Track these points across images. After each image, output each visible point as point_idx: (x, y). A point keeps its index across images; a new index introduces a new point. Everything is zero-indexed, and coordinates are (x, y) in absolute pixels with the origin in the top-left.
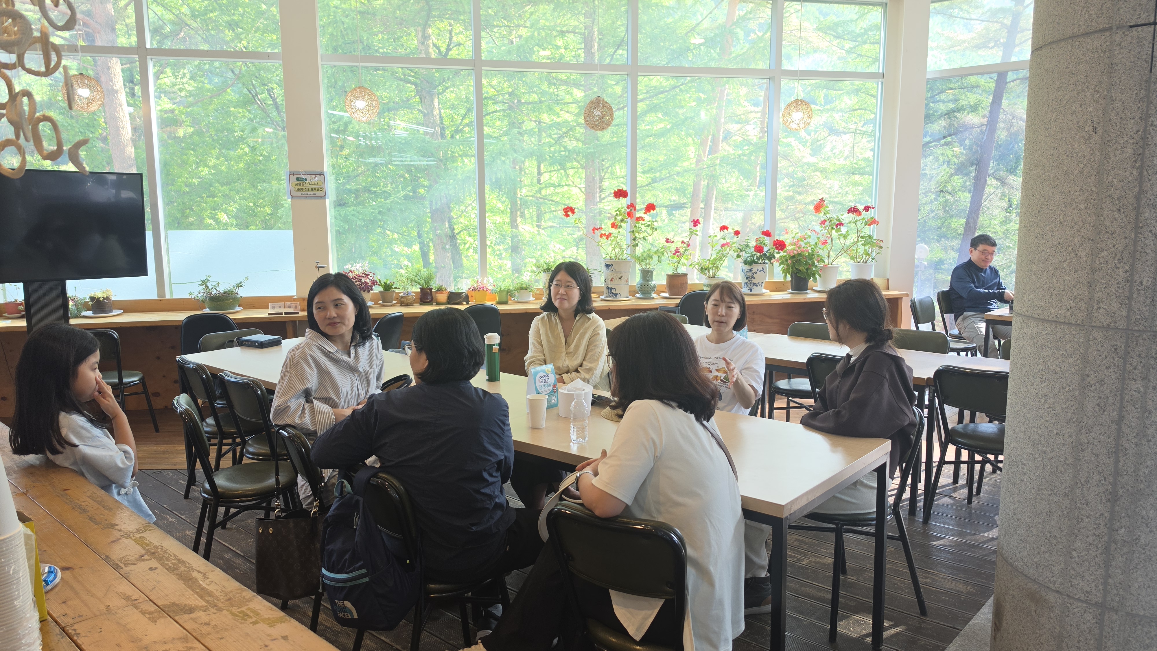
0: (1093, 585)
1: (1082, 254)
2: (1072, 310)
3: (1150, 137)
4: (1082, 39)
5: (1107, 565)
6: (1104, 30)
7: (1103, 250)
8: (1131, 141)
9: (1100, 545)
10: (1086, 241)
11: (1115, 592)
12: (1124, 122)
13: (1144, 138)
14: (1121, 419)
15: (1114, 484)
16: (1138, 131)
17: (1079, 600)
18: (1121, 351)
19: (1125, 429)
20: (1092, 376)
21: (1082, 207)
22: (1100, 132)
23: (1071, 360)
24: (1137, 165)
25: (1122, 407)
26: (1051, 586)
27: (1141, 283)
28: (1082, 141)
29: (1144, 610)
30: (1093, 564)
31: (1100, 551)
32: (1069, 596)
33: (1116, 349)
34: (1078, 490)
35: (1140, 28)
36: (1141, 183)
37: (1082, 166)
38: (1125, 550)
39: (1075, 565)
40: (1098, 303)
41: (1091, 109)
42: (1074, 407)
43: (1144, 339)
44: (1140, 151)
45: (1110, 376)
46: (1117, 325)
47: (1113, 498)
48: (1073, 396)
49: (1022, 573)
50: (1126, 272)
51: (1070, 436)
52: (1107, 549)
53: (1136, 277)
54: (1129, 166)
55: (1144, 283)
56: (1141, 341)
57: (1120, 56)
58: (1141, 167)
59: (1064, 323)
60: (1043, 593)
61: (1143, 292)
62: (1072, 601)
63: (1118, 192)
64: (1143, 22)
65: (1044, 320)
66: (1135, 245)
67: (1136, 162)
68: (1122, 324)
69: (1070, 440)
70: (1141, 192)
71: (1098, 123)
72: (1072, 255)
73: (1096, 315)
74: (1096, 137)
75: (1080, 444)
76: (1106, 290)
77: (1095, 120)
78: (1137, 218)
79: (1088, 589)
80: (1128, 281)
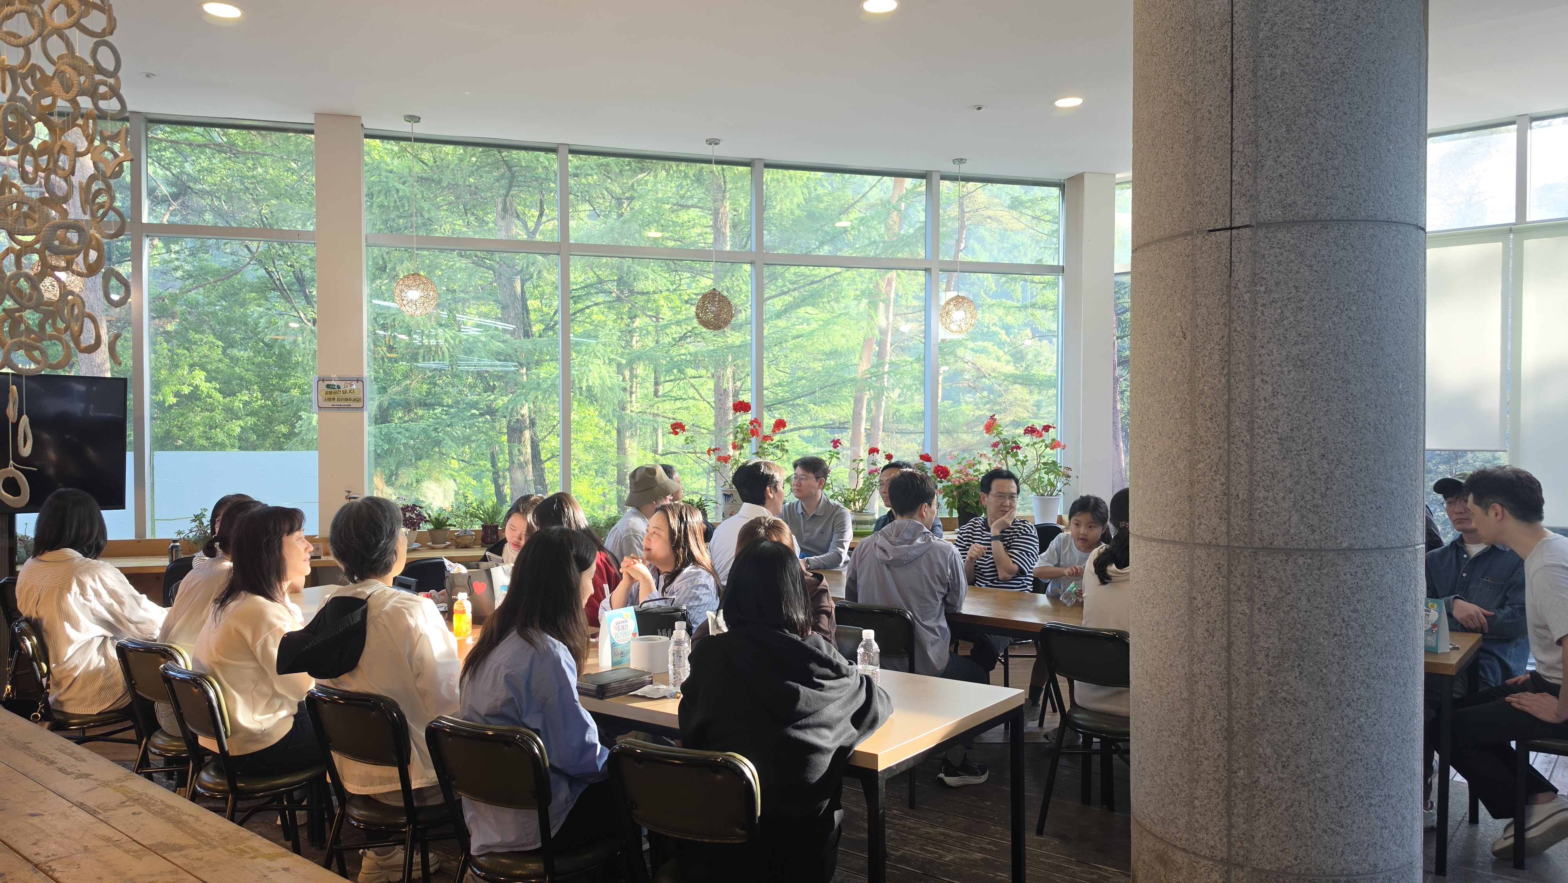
0: (1217, 837)
1: (1181, 466)
2: (1176, 527)
3: (1234, 342)
4: (1168, 243)
5: (1230, 814)
6: (1186, 234)
7: (1200, 461)
8: (1218, 347)
9: (1221, 791)
10: (1184, 452)
11: (1239, 844)
12: (1210, 327)
13: (1229, 344)
14: (1230, 645)
15: (1229, 719)
16: (1223, 337)
17: (1204, 857)
18: (1224, 570)
19: (1234, 656)
20: (1199, 599)
21: (1178, 416)
22: (1189, 337)
23: (1178, 582)
24: (1225, 372)
25: (1230, 632)
26: (1177, 843)
27: (1238, 495)
28: (1174, 347)
29: (1270, 863)
30: (1215, 813)
31: (1221, 797)
32: (1194, 853)
33: (1219, 568)
34: (1195, 729)
35: (1218, 233)
36: (1229, 391)
37: (1175, 373)
38: (1246, 794)
39: (1198, 816)
40: (1199, 518)
41: (1179, 314)
42: (1184, 635)
43: (1245, 556)
44: (1226, 358)
45: (1216, 598)
46: (1218, 541)
47: (1229, 735)
48: (1183, 621)
49: (1149, 832)
50: (1222, 485)
51: (1183, 667)
52: (1228, 794)
53: (1232, 490)
54: (1217, 372)
55: (1241, 496)
56: (1242, 558)
57: (1201, 261)
58: (1228, 374)
59: (1170, 542)
60: (1170, 854)
61: (1240, 506)
62: (1199, 859)
63: (1209, 400)
64: (1220, 227)
65: (1152, 540)
66: (1229, 455)
67: (1223, 368)
68: (1223, 541)
69: (1183, 672)
70: (1230, 400)
71: (1187, 329)
72: (1172, 468)
73: (1198, 531)
74: (1186, 343)
75: (1194, 676)
76: (1206, 504)
77: (1183, 323)
78: (1228, 428)
79: (1212, 843)
80: (1225, 494)
